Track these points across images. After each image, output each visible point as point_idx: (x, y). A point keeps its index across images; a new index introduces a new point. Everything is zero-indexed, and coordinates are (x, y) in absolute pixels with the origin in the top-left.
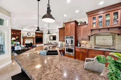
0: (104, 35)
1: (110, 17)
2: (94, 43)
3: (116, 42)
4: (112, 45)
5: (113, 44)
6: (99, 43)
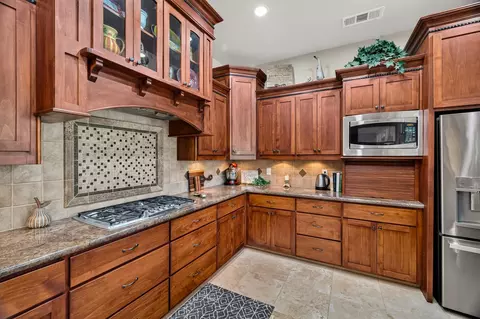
4: (155, 182)
5: (157, 174)
6: (101, 178)
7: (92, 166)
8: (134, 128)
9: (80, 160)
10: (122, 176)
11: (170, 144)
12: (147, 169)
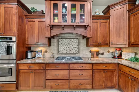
0: (69, 38)
1: (76, 10)
2: (57, 50)
3: (81, 48)
4: (77, 52)
5: (78, 50)
6: (63, 50)
7: (62, 47)
8: (71, 38)
9: (59, 46)
10: (68, 50)
11: (83, 42)
12: (75, 49)
